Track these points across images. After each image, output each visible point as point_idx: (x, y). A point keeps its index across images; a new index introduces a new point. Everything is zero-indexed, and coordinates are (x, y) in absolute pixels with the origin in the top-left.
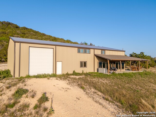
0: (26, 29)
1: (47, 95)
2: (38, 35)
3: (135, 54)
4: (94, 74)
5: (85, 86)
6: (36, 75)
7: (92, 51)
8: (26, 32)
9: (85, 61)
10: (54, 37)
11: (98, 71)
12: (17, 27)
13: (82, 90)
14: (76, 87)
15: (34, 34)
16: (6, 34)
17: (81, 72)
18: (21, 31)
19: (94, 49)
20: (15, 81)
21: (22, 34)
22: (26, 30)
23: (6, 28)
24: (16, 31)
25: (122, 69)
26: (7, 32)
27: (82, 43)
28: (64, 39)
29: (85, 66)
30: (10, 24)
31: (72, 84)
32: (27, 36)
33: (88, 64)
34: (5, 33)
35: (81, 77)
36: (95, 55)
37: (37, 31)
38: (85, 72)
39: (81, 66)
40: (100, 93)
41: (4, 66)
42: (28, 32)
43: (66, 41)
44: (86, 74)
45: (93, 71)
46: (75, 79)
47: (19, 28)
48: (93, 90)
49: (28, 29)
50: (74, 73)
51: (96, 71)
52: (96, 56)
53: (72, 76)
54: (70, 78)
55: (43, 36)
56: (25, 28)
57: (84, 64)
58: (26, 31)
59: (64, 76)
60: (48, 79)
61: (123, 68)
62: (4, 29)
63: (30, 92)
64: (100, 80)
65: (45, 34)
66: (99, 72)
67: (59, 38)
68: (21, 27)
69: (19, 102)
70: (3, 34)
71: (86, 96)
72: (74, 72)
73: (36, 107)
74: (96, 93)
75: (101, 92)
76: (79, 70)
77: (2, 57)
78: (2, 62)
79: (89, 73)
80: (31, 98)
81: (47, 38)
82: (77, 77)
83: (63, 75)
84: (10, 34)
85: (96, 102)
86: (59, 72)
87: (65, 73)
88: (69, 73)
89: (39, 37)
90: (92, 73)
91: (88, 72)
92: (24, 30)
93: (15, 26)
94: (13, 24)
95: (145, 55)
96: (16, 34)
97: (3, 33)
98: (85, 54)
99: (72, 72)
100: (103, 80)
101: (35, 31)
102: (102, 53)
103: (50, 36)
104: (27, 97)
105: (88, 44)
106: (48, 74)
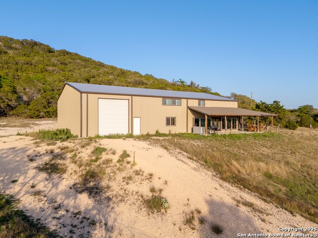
0: (68, 53)
1: (128, 153)
2: (89, 66)
3: (264, 103)
4: (185, 135)
5: (169, 147)
6: (108, 135)
7: (184, 101)
8: (66, 62)
9: (173, 116)
10: (121, 70)
11: (192, 131)
12: (50, 51)
13: (165, 150)
14: (159, 148)
15: (83, 64)
16: (32, 66)
17: (168, 133)
18: (59, 58)
19: (187, 99)
20: (86, 141)
21: (61, 64)
22: (67, 56)
23: (30, 53)
24: (49, 58)
25: (232, 129)
26: (34, 61)
27: (175, 81)
28: (140, 73)
29: (173, 124)
30: (35, 44)
31: (154, 145)
32: (72, 68)
33: (177, 121)
34: (31, 64)
35: (166, 138)
36: (188, 107)
37: (88, 58)
38: (173, 132)
39: (168, 124)
40: (185, 154)
41: (46, 124)
42: (71, 60)
43: (144, 77)
44: (175, 135)
45: (186, 132)
46: (158, 140)
47: (54, 52)
48: (178, 150)
49: (71, 53)
50: (158, 134)
51: (190, 131)
52: (190, 109)
53: (155, 138)
54: (151, 139)
55: (100, 67)
56: (65, 53)
57: (171, 121)
58: (67, 59)
59: (144, 138)
60: (124, 139)
61: (234, 127)
62: (27, 55)
63: (109, 150)
64: (192, 142)
65: (103, 63)
66: (195, 132)
67: (129, 71)
68: (57, 51)
69: (101, 158)
70: (26, 66)
71: (169, 155)
72: (157, 132)
73: (119, 161)
74: (180, 153)
75: (187, 152)
76: (165, 129)
77: (41, 110)
78: (41, 118)
79: (179, 134)
80: (112, 155)
81: (108, 72)
82: (161, 138)
83: (142, 136)
84: (40, 65)
85: (179, 160)
86: (137, 132)
87: (145, 133)
88: (150, 133)
89: (93, 71)
90: (183, 134)
91: (177, 132)
92: (64, 56)
93: (46, 47)
94: (41, 44)
95: (281, 106)
96: (50, 65)
97: (27, 64)
98: (174, 107)
99: (154, 133)
100: (195, 142)
101: (84, 57)
102: (199, 104)
103: (112, 67)
104: (107, 154)
105: (186, 83)
106: (122, 134)
